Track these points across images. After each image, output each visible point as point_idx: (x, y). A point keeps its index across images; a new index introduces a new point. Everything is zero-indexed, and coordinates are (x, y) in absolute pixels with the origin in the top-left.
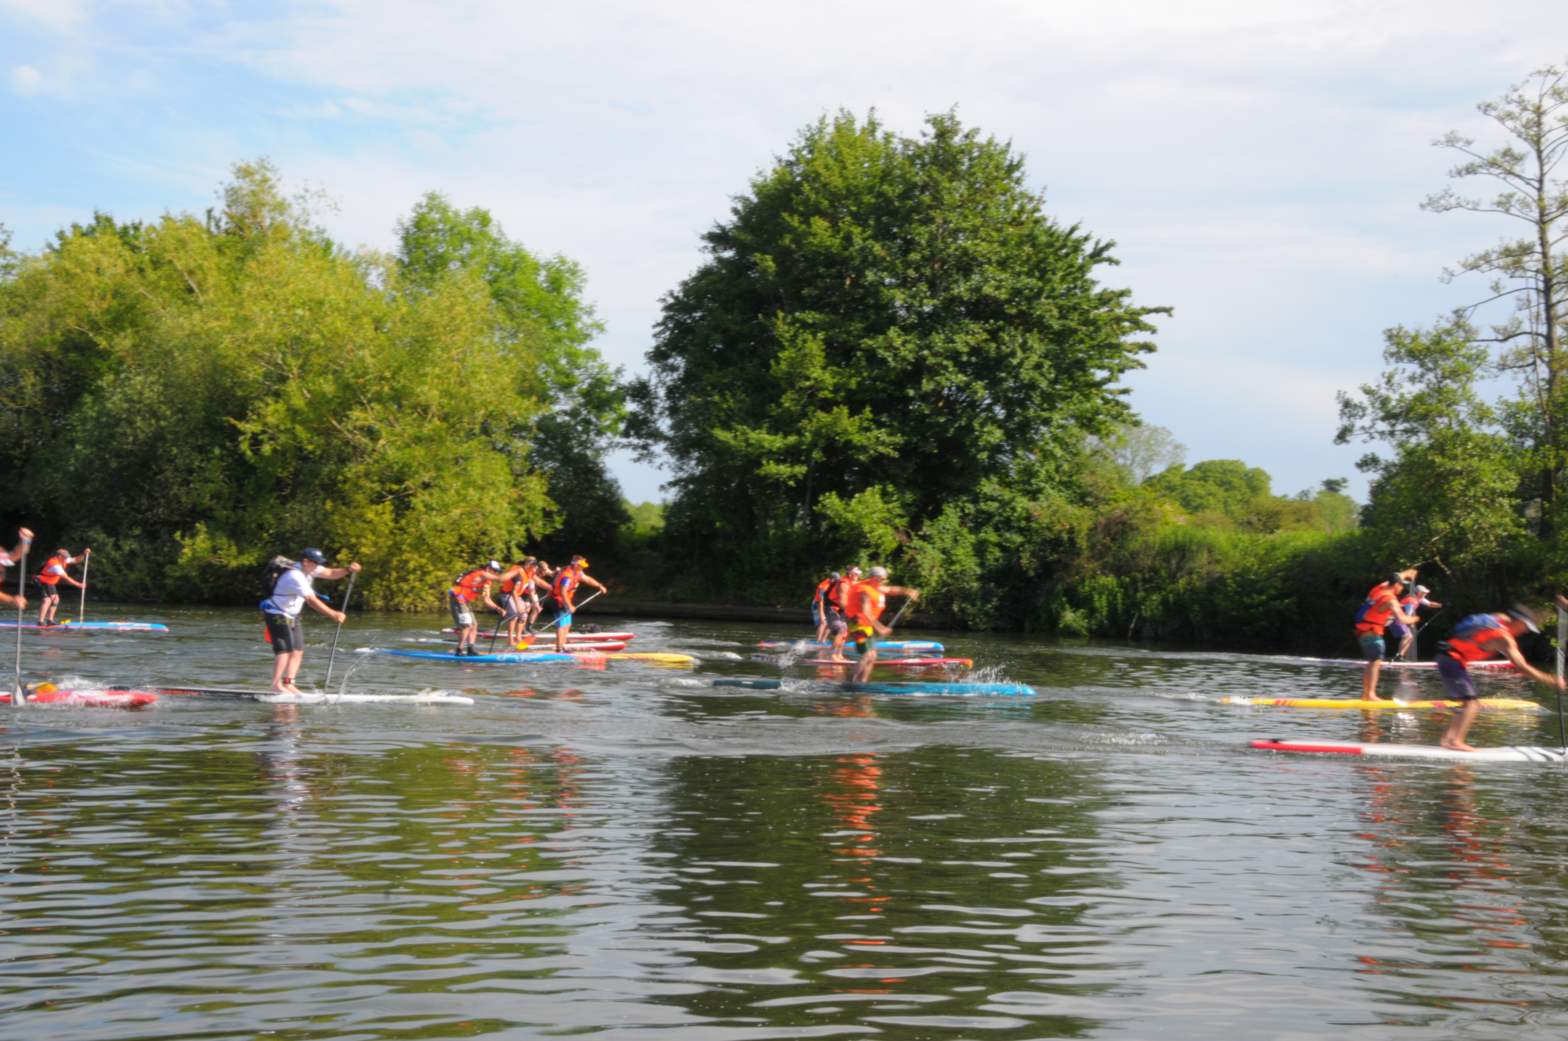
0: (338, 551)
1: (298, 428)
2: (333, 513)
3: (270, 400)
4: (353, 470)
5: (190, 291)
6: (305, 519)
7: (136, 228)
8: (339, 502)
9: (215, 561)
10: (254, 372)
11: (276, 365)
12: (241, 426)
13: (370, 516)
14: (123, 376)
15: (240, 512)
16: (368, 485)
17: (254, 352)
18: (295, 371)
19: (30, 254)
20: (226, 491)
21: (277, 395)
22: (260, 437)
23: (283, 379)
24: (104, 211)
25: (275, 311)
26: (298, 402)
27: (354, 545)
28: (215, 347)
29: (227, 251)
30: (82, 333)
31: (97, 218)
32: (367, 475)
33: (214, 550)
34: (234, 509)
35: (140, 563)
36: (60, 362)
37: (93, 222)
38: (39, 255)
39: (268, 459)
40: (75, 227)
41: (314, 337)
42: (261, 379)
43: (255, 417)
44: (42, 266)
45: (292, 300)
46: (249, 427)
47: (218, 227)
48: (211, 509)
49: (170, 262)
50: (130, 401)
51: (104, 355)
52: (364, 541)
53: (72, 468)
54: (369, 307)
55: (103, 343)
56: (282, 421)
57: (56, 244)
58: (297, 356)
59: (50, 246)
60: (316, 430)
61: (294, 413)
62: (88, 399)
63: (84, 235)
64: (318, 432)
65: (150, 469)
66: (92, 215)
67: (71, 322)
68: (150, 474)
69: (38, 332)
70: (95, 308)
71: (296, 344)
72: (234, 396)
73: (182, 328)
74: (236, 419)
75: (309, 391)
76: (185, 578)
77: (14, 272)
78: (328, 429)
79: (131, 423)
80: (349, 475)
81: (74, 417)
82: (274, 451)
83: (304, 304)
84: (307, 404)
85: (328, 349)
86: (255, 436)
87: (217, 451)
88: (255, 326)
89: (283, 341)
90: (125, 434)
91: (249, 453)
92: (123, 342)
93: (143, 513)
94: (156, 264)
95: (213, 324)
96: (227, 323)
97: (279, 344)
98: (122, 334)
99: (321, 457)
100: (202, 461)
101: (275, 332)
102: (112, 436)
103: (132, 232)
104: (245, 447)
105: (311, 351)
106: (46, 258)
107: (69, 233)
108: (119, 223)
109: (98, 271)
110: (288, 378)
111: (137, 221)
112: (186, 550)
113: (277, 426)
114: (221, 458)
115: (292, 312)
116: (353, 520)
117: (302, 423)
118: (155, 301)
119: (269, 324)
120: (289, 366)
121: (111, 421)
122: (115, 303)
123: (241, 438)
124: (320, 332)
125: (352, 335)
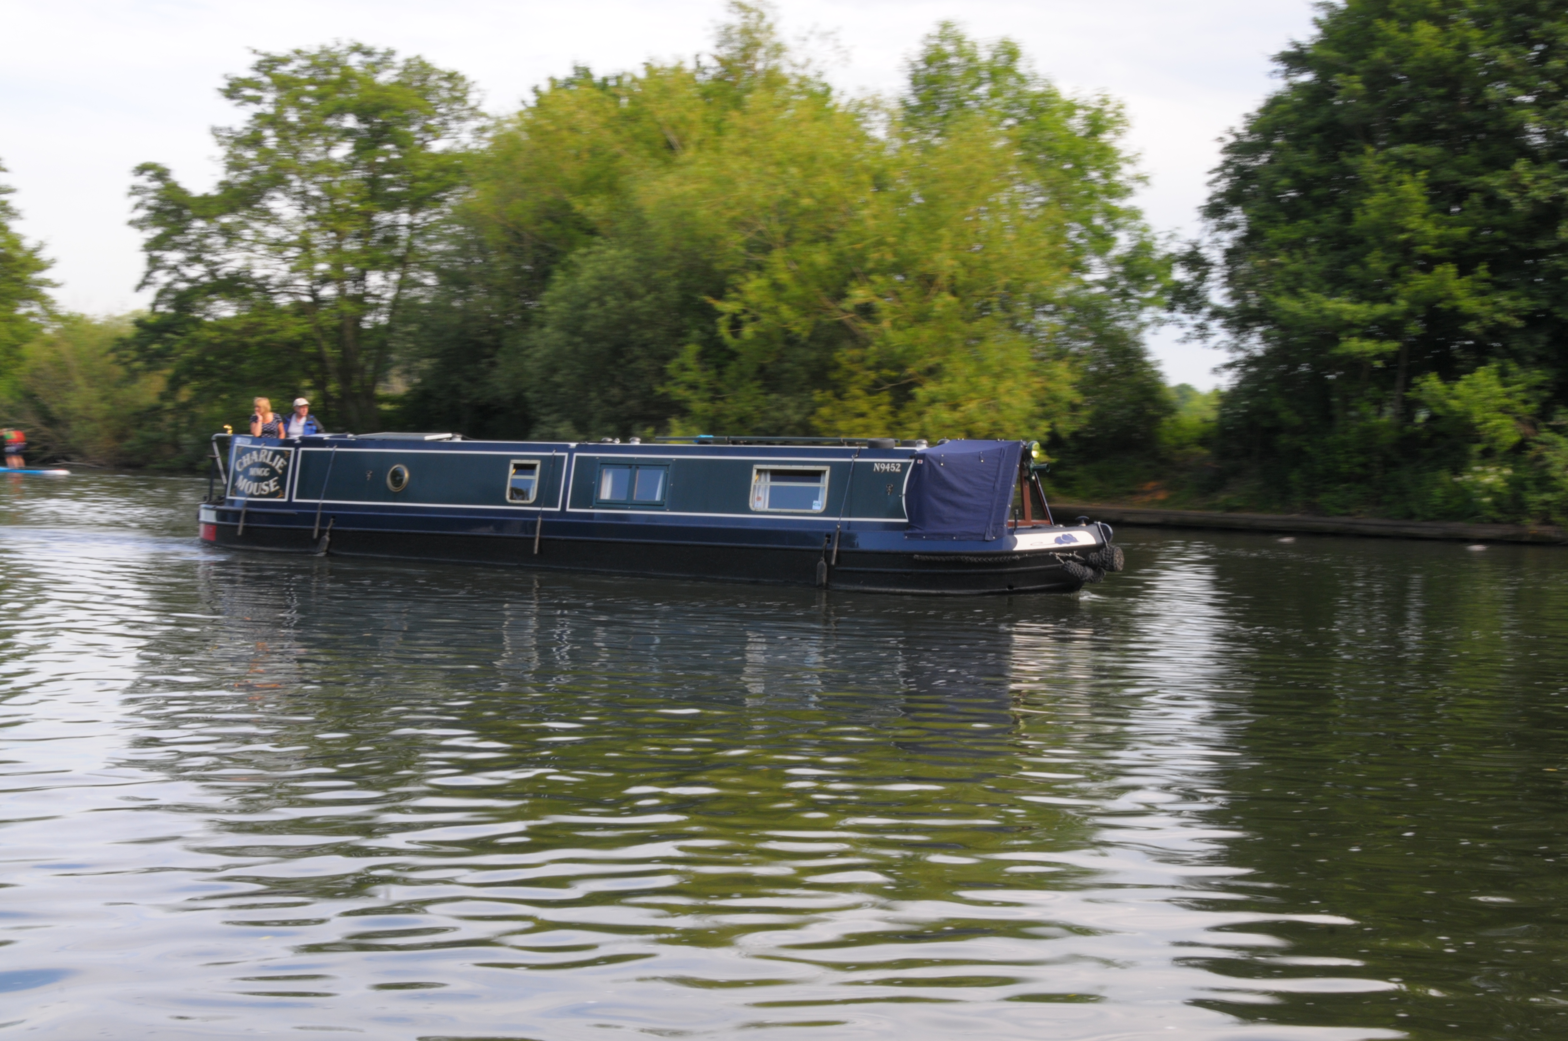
1: (783, 306)
2: (822, 406)
3: (752, 274)
4: (845, 354)
5: (670, 147)
7: (617, 79)
8: (830, 392)
10: (735, 242)
11: (760, 232)
12: (720, 306)
13: (864, 408)
14: (595, 248)
15: (719, 404)
16: (863, 372)
17: (734, 218)
19: (503, 114)
20: (703, 380)
21: (760, 268)
22: (741, 318)
23: (767, 249)
25: (759, 169)
26: (784, 277)
28: (691, 214)
29: (716, 101)
31: (575, 70)
34: (712, 400)
36: (532, 234)
37: (571, 75)
38: (513, 114)
39: (749, 343)
40: (553, 80)
41: (805, 199)
42: (742, 250)
43: (734, 295)
44: (518, 125)
45: (779, 156)
46: (728, 307)
47: (706, 73)
48: (687, 402)
49: (651, 113)
50: (601, 277)
51: (580, 222)
53: (542, 355)
54: (868, 160)
56: (765, 299)
57: (532, 101)
58: (782, 221)
59: (525, 104)
60: (803, 308)
61: (778, 289)
62: (559, 276)
63: (559, 88)
64: (804, 311)
65: (623, 356)
67: (547, 188)
68: (622, 361)
69: (510, 200)
70: (569, 169)
71: (783, 209)
72: (712, 270)
73: (657, 194)
74: (714, 297)
75: (796, 263)
77: (486, 135)
79: (602, 303)
80: (841, 361)
81: (545, 298)
82: (758, 334)
83: (794, 160)
84: (792, 279)
85: (818, 213)
86: (734, 317)
87: (694, 334)
88: (736, 187)
89: (769, 204)
90: (596, 316)
91: (728, 337)
94: (635, 118)
95: (690, 188)
96: (705, 186)
97: (762, 208)
99: (809, 339)
101: (759, 196)
102: (583, 318)
103: (612, 85)
104: (723, 330)
105: (799, 216)
106: (520, 117)
107: (545, 87)
108: (598, 74)
109: (574, 128)
110: (771, 248)
111: (618, 71)
113: (760, 305)
114: (699, 342)
115: (780, 170)
117: (787, 302)
118: (629, 162)
119: (752, 185)
120: (774, 233)
121: (582, 302)
122: (592, 165)
123: (721, 320)
124: (811, 192)
125: (848, 195)
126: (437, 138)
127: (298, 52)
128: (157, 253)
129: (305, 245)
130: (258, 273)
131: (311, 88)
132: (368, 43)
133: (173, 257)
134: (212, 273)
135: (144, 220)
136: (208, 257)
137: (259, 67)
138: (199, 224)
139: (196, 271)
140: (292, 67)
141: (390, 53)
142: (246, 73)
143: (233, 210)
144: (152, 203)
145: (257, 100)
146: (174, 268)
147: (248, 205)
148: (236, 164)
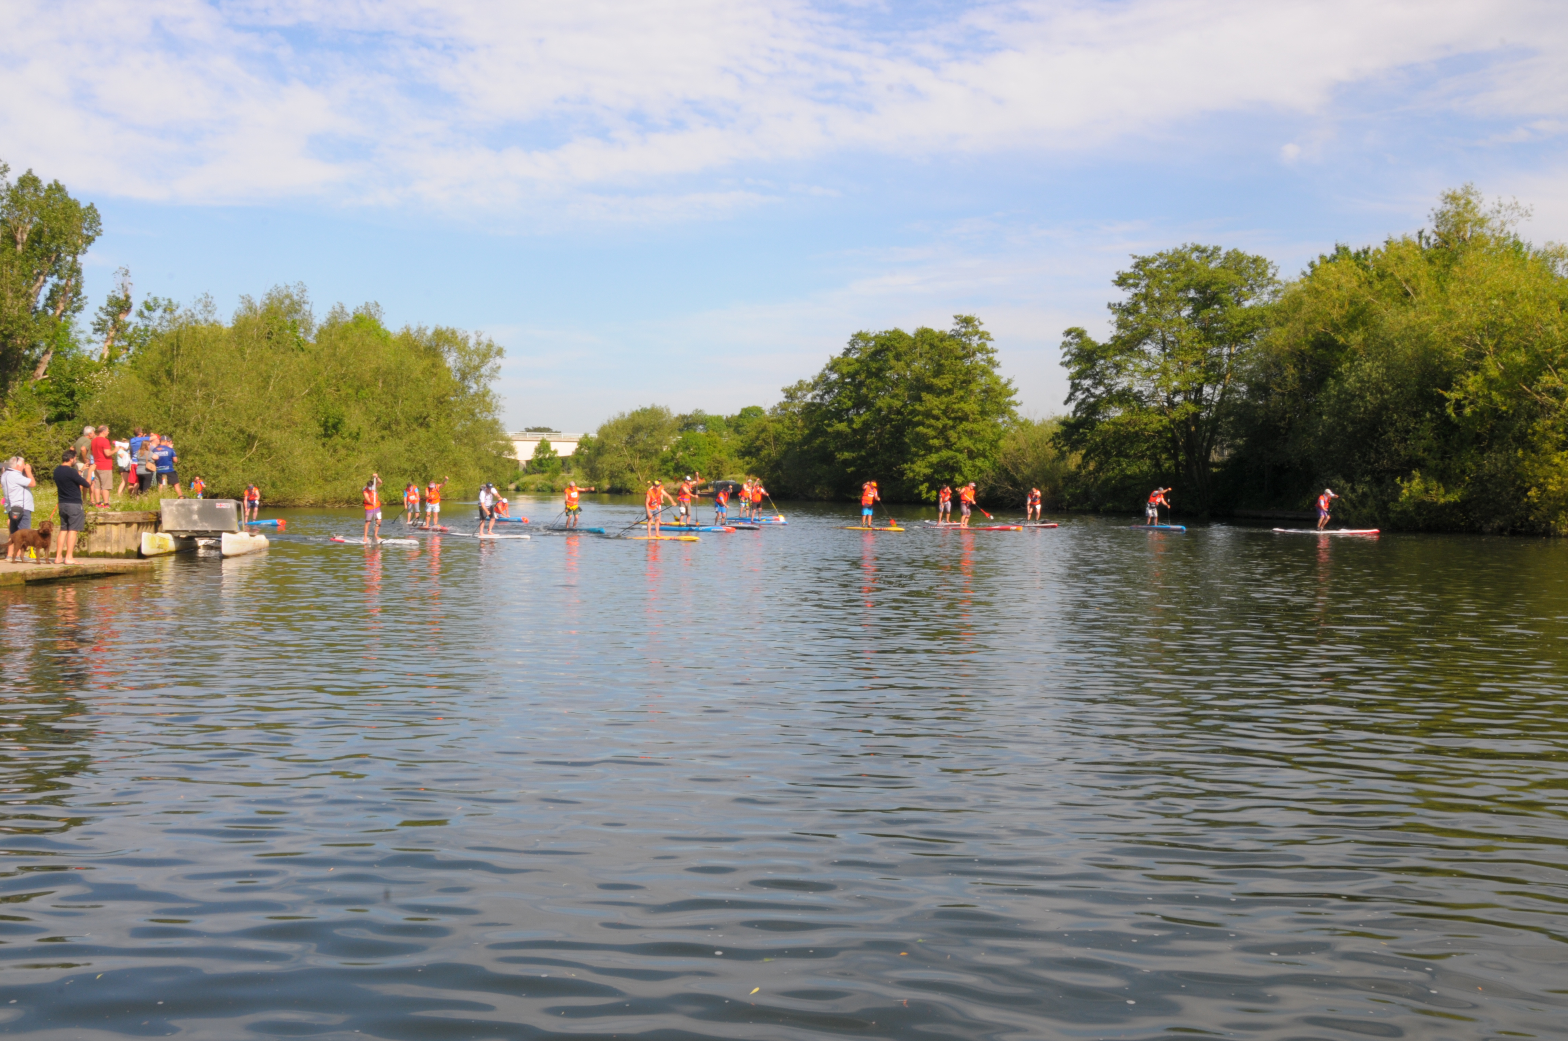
0: (1529, 489)
1: (1494, 393)
2: (1524, 460)
3: (1470, 374)
4: (1541, 424)
5: (1407, 294)
6: (1499, 465)
7: (1366, 252)
8: (1529, 450)
9: (1427, 499)
10: (1458, 352)
11: (1475, 345)
12: (1447, 395)
13: (1556, 460)
14: (1356, 363)
15: (1447, 461)
16: (1555, 436)
17: (1457, 337)
18: (1491, 349)
19: (1290, 281)
20: (1435, 445)
21: (1476, 369)
22: (1463, 402)
23: (1481, 356)
24: (1341, 243)
25: (1474, 303)
26: (1494, 373)
27: (1542, 484)
28: (1426, 336)
29: (1437, 261)
30: (1326, 334)
31: (1337, 249)
32: (1553, 428)
33: (1427, 491)
34: (1442, 459)
35: (1370, 502)
36: (1311, 356)
37: (1334, 252)
38: (1297, 280)
39: (1468, 419)
40: (1322, 257)
41: (1507, 320)
42: (1463, 357)
43: (1458, 387)
44: (1300, 287)
45: (1489, 293)
46: (1453, 395)
47: (1428, 243)
48: (1424, 460)
49: (1392, 274)
50: (1361, 381)
51: (1343, 348)
52: (1551, 480)
53: (1320, 433)
54: (1555, 292)
55: (1341, 340)
56: (1480, 388)
57: (1308, 271)
58: (1492, 336)
59: (1304, 273)
60: (1508, 394)
61: (1490, 382)
62: (1331, 382)
63: (1328, 262)
64: (1510, 395)
65: (1377, 431)
66: (1334, 247)
67: (1319, 327)
68: (1377, 435)
69: (1296, 336)
70: (1335, 314)
71: (1493, 328)
72: (1441, 372)
73: (1400, 323)
74: (1442, 389)
75: (1502, 364)
76: (1404, 512)
77: (1280, 295)
78: (1519, 393)
79: (1362, 398)
80: (1538, 429)
81: (1321, 396)
82: (1474, 412)
83: (1498, 295)
84: (1500, 374)
85: (1519, 329)
86: (1458, 402)
87: (1428, 415)
88: (1458, 316)
89: (1482, 326)
90: (1358, 406)
91: (1453, 415)
92: (1356, 338)
93: (1372, 464)
94: (1381, 276)
95: (1424, 318)
96: (1436, 317)
97: (1477, 329)
98: (1356, 332)
99: (1513, 415)
100: (1416, 423)
101: (1475, 320)
102: (1349, 408)
103: (1363, 256)
104: (1450, 411)
105: (1504, 332)
106: (1302, 282)
107: (1317, 262)
108: (1353, 250)
109: (1339, 287)
110: (1485, 355)
111: (1366, 247)
112: (1404, 491)
113: (1477, 393)
114: (1431, 420)
115: (1488, 303)
116: (1541, 465)
117: (1497, 390)
118: (1378, 306)
119: (1469, 314)
120: (1486, 345)
121: (1348, 398)
122: (1351, 310)
123: (1447, 404)
124: (1511, 315)
125: (1540, 316)
126: (1246, 300)
127: (1161, 255)
128: (1077, 381)
129: (1165, 372)
130: (1136, 389)
131: (1168, 275)
132: (1203, 245)
133: (1087, 383)
134: (1109, 391)
135: (1069, 362)
136: (1106, 381)
137: (1137, 266)
138: (1102, 362)
139: (1100, 390)
140: (1157, 263)
141: (1217, 249)
142: (1128, 270)
143: (1122, 352)
144: (1074, 351)
145: (1136, 286)
146: (1088, 390)
147: (1131, 349)
148: (1121, 325)
